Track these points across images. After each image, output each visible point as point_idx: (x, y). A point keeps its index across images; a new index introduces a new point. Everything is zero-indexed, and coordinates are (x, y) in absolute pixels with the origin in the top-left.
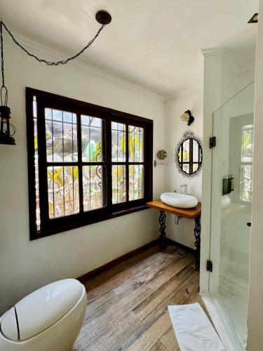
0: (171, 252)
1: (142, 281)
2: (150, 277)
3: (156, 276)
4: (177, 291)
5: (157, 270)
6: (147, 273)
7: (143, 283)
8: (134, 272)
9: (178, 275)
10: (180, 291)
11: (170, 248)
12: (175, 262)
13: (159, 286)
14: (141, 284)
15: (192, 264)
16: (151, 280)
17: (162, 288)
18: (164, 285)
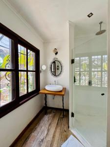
0: (50, 113)
1: (42, 138)
2: (46, 133)
3: (48, 130)
4: (61, 134)
5: (47, 126)
6: (43, 131)
7: (43, 139)
8: (36, 135)
9: (57, 124)
10: (62, 132)
11: (49, 111)
12: (54, 117)
13: (52, 136)
14: (42, 140)
15: (60, 115)
16: (47, 134)
17: (54, 137)
18: (54, 133)
